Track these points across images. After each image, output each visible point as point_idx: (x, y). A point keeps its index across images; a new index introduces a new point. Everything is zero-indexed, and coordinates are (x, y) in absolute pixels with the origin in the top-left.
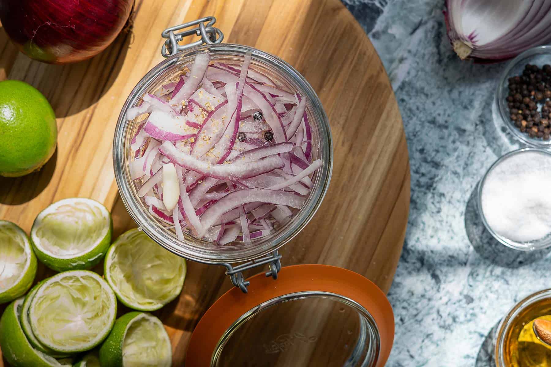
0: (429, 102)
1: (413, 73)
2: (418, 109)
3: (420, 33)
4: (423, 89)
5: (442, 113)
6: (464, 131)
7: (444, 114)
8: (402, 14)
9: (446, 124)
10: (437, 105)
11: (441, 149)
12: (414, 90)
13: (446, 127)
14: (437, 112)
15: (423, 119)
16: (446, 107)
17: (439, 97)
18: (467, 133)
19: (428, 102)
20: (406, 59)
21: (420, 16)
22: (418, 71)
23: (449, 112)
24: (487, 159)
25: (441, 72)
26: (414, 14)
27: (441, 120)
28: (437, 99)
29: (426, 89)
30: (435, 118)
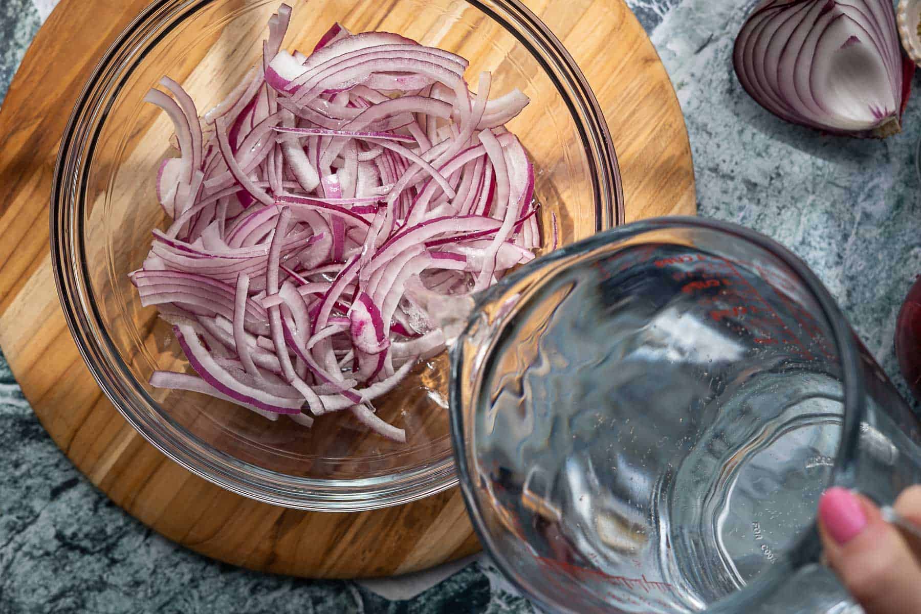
0: (712, 143)
1: (695, 103)
2: (697, 151)
3: (708, 52)
4: (706, 125)
5: (728, 159)
6: (755, 185)
7: (731, 161)
8: (687, 25)
9: (732, 174)
10: (723, 148)
11: (722, 206)
12: (695, 126)
13: (732, 178)
14: (721, 159)
15: (702, 166)
16: (735, 152)
17: (726, 138)
18: (759, 188)
19: (711, 142)
20: (687, 84)
21: (713, 30)
22: (701, 102)
23: (737, 158)
24: (781, 224)
25: (732, 104)
26: (703, 27)
27: (725, 168)
28: (723, 140)
29: (709, 126)
30: (718, 165)
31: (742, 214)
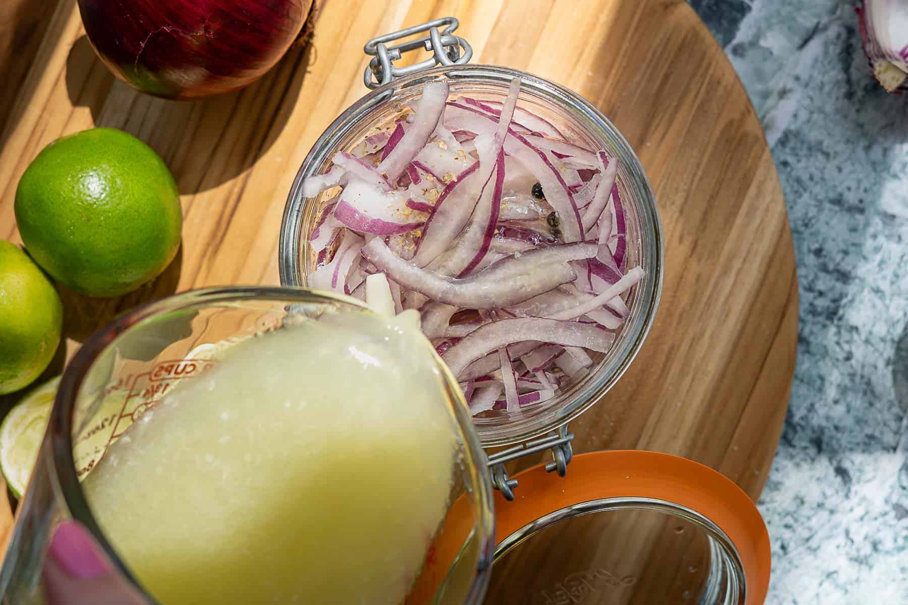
0: (831, 166)
1: (803, 115)
2: (811, 178)
3: (815, 47)
4: (820, 143)
5: (854, 185)
6: (893, 217)
7: (858, 188)
8: (783, 13)
9: (861, 206)
10: (845, 171)
11: (851, 249)
12: (805, 146)
13: (862, 211)
14: (846, 184)
15: (820, 197)
16: (861, 176)
17: (849, 158)
18: (898, 221)
19: (829, 166)
20: (791, 91)
21: (816, 16)
22: (812, 113)
23: (866, 184)
25: (853, 114)
26: (804, 13)
27: (851, 198)
28: (846, 160)
29: (825, 144)
30: (841, 195)
31: (878, 258)
